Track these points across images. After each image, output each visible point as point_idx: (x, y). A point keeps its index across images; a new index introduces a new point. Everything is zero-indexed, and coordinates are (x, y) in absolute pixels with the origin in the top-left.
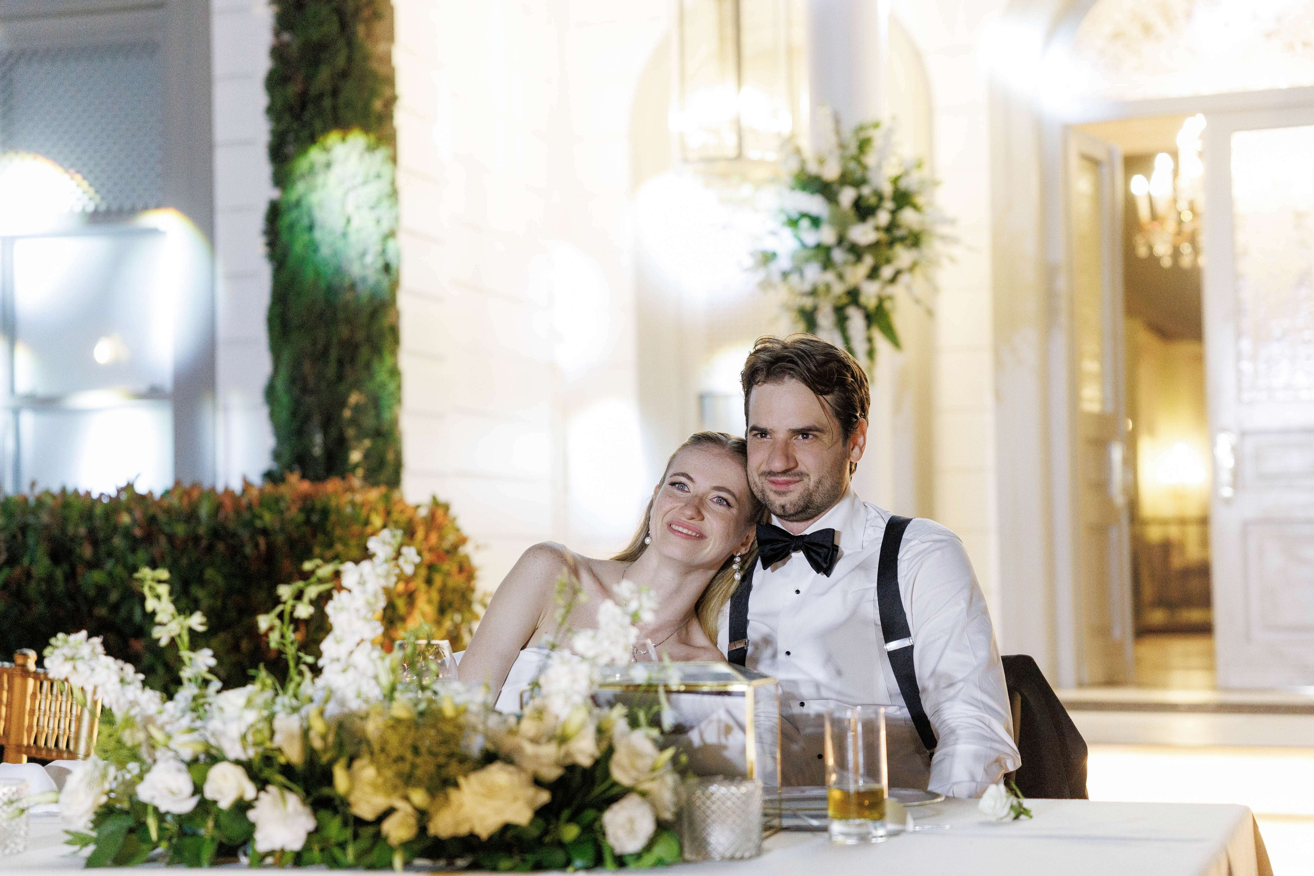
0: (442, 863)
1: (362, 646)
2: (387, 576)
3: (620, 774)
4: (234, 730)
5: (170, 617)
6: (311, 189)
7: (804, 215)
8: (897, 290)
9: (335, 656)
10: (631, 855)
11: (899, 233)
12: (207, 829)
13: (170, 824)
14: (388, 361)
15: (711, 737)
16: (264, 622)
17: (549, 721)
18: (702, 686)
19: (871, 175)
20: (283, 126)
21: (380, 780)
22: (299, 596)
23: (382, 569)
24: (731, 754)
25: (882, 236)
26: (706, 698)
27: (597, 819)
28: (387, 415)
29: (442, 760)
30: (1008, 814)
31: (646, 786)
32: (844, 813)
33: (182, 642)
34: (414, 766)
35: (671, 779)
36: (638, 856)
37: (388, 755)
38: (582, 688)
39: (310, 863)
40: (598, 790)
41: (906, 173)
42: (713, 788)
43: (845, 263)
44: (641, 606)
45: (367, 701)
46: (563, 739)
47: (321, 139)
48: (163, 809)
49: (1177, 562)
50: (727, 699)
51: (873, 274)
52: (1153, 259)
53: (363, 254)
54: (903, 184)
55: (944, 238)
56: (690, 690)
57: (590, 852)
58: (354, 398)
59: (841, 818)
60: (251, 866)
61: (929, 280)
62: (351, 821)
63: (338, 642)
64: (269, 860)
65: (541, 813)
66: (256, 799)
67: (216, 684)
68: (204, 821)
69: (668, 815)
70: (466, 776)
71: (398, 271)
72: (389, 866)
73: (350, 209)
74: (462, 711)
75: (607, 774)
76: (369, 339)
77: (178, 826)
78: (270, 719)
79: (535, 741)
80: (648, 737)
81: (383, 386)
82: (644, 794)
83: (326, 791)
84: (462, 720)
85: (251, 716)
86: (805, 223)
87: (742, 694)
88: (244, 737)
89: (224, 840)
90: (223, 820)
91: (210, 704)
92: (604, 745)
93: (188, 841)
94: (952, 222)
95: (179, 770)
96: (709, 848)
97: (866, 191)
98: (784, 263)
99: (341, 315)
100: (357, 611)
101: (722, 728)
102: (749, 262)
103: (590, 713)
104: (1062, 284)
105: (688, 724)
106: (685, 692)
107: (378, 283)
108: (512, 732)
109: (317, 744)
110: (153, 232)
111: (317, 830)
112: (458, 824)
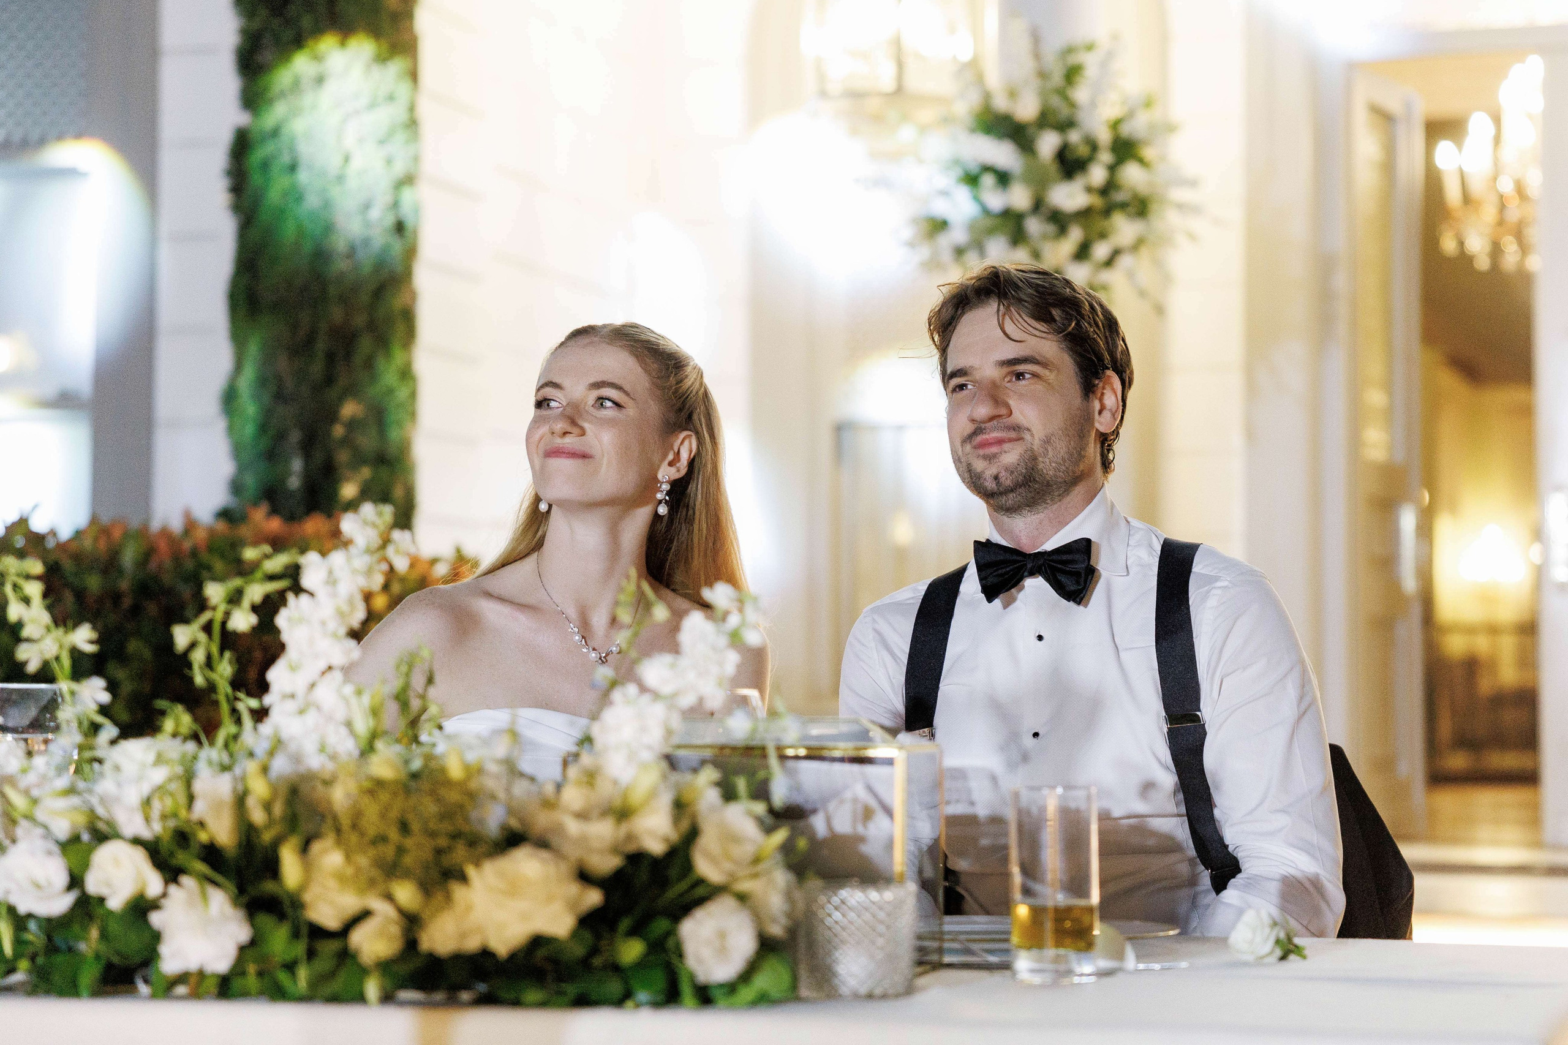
0: (439, 996)
1: (328, 676)
2: (369, 572)
3: (706, 867)
4: (133, 796)
5: (43, 631)
6: (296, 112)
7: (987, 169)
8: (1115, 278)
9: (288, 689)
10: (721, 986)
11: (1119, 197)
12: (90, 942)
13: (34, 934)
14: (398, 357)
15: (843, 825)
16: (182, 636)
17: (605, 790)
18: (830, 749)
19: (1082, 117)
20: (256, 24)
21: (350, 871)
22: (235, 599)
23: (361, 562)
24: (871, 849)
25: (1096, 201)
26: (838, 767)
27: (672, 933)
28: (394, 434)
29: (443, 842)
30: (1272, 952)
31: (744, 886)
32: (1034, 939)
33: (62, 667)
34: (401, 850)
35: (781, 877)
36: (731, 988)
37: (362, 834)
38: (654, 739)
39: (244, 995)
40: (672, 893)
41: (1131, 114)
42: (844, 893)
43: (1045, 237)
44: (743, 623)
45: (333, 757)
46: (623, 813)
47: (310, 43)
48: (22, 909)
49: (1485, 686)
50: (868, 769)
51: (1082, 253)
52: (1465, 259)
53: (367, 206)
54: (1125, 130)
55: (1181, 207)
56: (815, 755)
57: (659, 979)
58: (349, 409)
59: (1029, 948)
60: (154, 996)
61: (1158, 264)
62: (305, 931)
63: (293, 668)
64: (181, 990)
65: (589, 922)
66: (164, 895)
67: (110, 731)
68: (85, 928)
69: (776, 930)
70: (477, 864)
71: (415, 233)
72: (360, 998)
73: (349, 143)
74: (475, 771)
75: (688, 867)
76: (372, 326)
77: (46, 938)
78: (188, 778)
79: (582, 816)
80: (750, 813)
81: (391, 391)
82: (742, 898)
83: (269, 886)
84: (473, 785)
85: (159, 775)
86: (988, 180)
87: (890, 762)
88: (147, 802)
89: (116, 960)
90: (114, 927)
91: (100, 761)
92: (685, 824)
93: (59, 959)
94: (1193, 183)
95: (49, 853)
96: (836, 981)
97: (1074, 137)
98: (958, 235)
99: (332, 291)
100: (323, 623)
101: (860, 811)
102: (907, 233)
103: (664, 777)
104: (1341, 281)
105: (809, 807)
106: (808, 757)
107: (386, 249)
108: (549, 804)
109: (258, 816)
110: (69, 173)
111: (253, 943)
112: (463, 935)
